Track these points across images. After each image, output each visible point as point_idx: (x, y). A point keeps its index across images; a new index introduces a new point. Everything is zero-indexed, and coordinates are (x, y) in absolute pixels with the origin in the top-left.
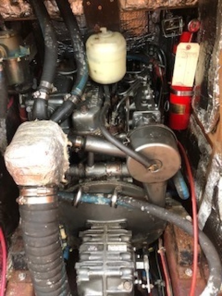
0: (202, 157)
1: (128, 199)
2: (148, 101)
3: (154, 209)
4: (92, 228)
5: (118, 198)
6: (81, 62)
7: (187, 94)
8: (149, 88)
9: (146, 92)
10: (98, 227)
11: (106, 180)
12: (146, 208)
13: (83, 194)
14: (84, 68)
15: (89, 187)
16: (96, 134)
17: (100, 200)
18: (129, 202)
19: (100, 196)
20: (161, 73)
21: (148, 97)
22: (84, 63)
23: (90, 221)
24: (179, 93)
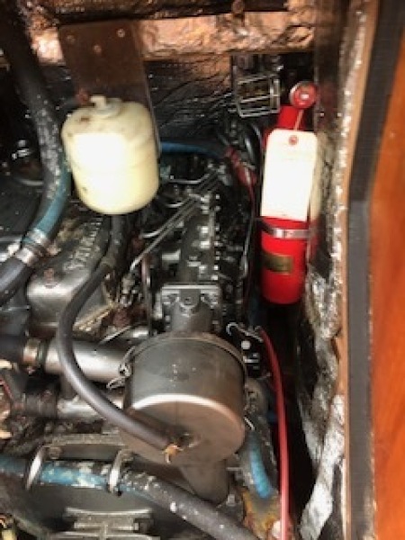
1: (143, 481)
2: (202, 256)
3: (196, 513)
5: (122, 476)
6: (51, 169)
7: (300, 234)
8: (211, 221)
9: (205, 230)
11: (99, 432)
13: (47, 462)
14: (57, 183)
15: (62, 447)
16: (81, 328)
17: (84, 478)
18: (146, 488)
19: (85, 468)
20: (248, 179)
21: (205, 244)
22: (58, 172)
23: (72, 511)
24: (279, 233)
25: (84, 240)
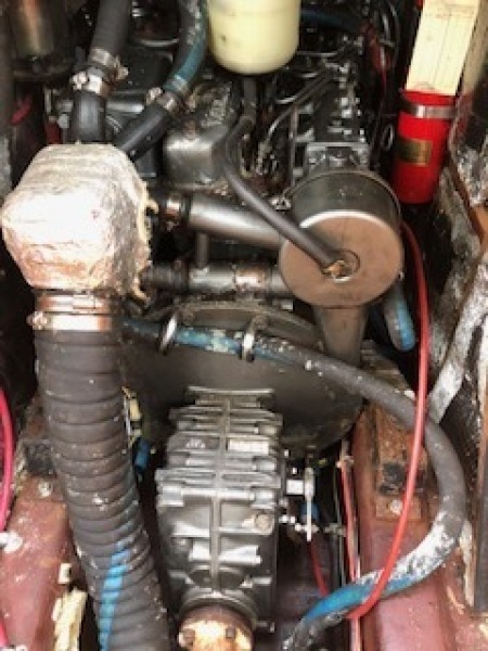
0: (456, 265)
1: (279, 345)
2: (345, 123)
3: (334, 368)
4: (198, 402)
5: (256, 340)
6: (191, 11)
7: (442, 113)
8: (351, 93)
9: (344, 101)
10: (210, 402)
11: (233, 300)
12: (317, 365)
13: (181, 325)
14: (198, 27)
15: (196, 313)
16: (217, 192)
17: (218, 343)
18: (281, 350)
19: (219, 334)
20: (383, 63)
21: (347, 113)
22: (198, 15)
23: (193, 388)
24: (421, 112)
25: (216, 102)
